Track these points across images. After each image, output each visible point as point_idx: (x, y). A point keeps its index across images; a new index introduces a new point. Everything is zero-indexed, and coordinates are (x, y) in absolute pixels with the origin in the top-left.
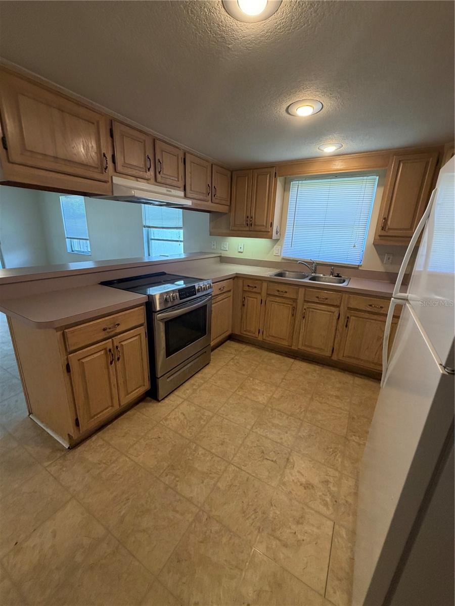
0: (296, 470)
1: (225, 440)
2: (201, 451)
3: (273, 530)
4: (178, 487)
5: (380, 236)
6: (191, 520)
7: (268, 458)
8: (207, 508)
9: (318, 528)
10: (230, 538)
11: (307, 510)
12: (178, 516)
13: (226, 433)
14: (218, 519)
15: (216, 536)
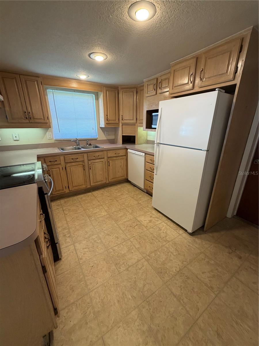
0: (143, 221)
1: (116, 236)
2: (116, 248)
3: (161, 237)
4: (129, 264)
5: (107, 123)
6: (147, 263)
7: (134, 226)
8: (144, 255)
9: (164, 226)
10: (159, 251)
11: (158, 226)
12: (143, 268)
13: (113, 234)
14: (150, 253)
15: (157, 256)
